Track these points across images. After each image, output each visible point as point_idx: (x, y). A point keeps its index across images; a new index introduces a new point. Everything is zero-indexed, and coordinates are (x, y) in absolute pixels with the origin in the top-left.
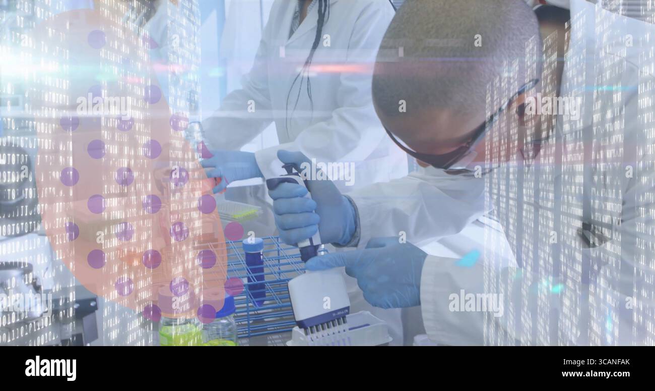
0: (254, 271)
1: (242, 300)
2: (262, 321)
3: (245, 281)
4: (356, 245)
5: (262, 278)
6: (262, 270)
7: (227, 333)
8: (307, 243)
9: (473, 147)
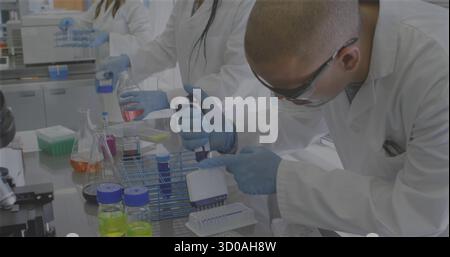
0: (163, 175)
1: (155, 195)
2: (169, 209)
3: (157, 182)
4: (234, 153)
5: (169, 180)
6: (169, 175)
7: (144, 217)
8: (201, 149)
9: (313, 84)
